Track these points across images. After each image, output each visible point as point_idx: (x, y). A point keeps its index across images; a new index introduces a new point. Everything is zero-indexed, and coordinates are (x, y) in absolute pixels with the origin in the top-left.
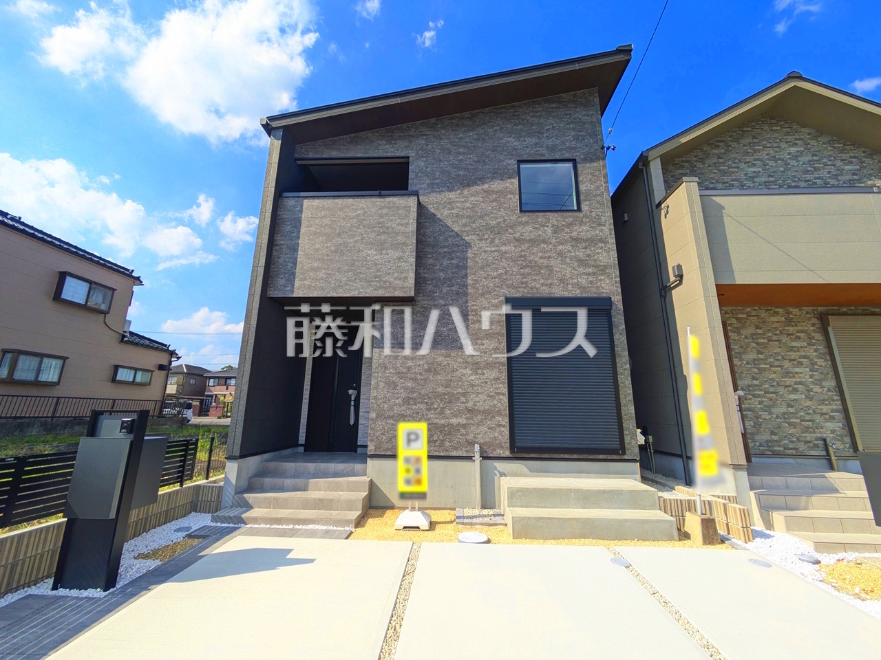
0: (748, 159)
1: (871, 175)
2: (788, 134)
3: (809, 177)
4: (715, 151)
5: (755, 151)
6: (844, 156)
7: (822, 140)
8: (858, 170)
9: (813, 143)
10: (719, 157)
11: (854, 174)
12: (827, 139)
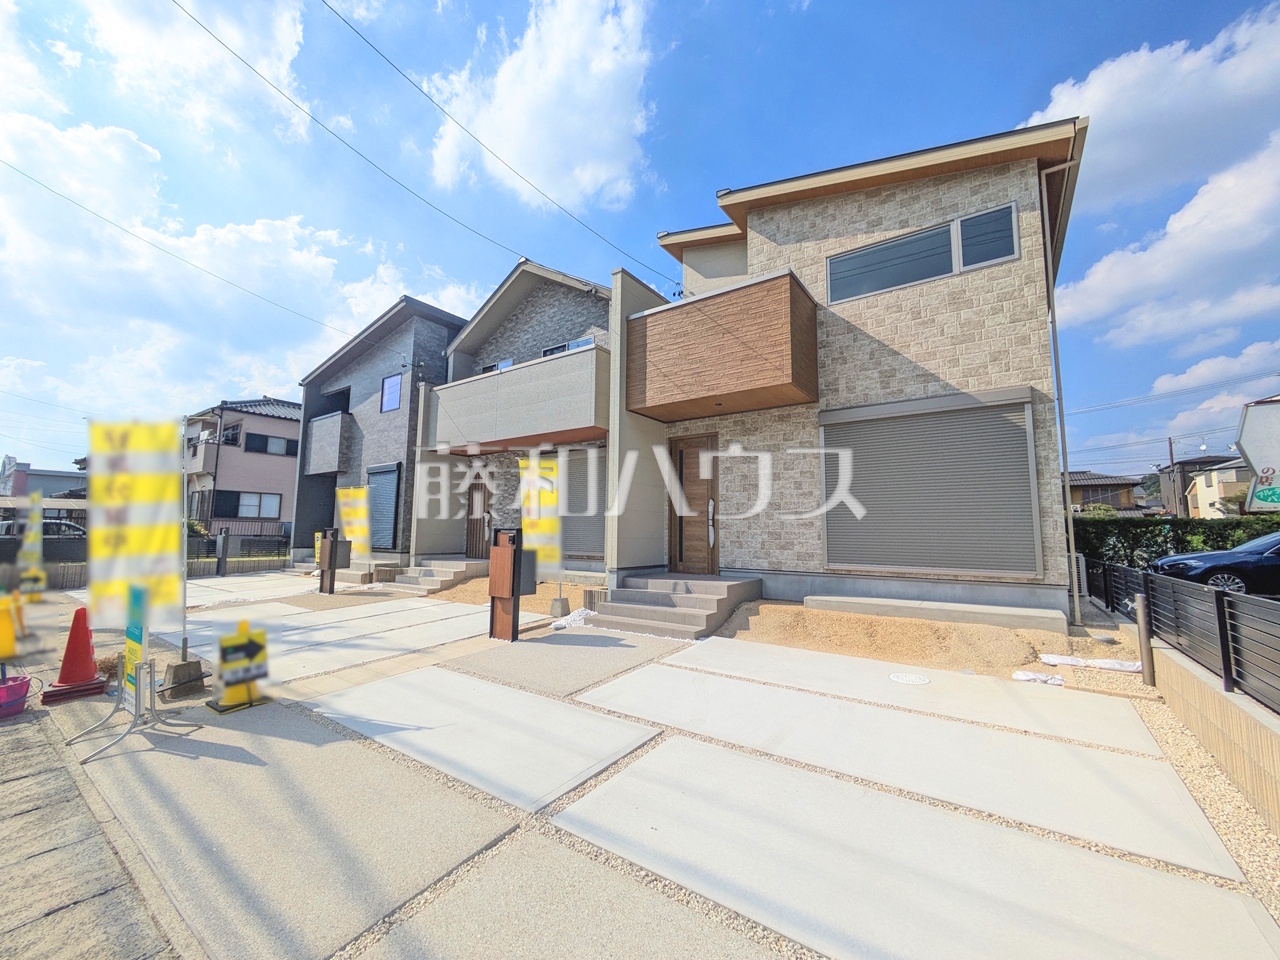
0: (526, 327)
1: (591, 324)
2: (552, 297)
3: (555, 336)
4: (510, 325)
5: (531, 319)
6: (579, 309)
7: (570, 296)
8: (585, 321)
9: (564, 301)
10: (512, 330)
11: (582, 326)
12: (573, 294)
